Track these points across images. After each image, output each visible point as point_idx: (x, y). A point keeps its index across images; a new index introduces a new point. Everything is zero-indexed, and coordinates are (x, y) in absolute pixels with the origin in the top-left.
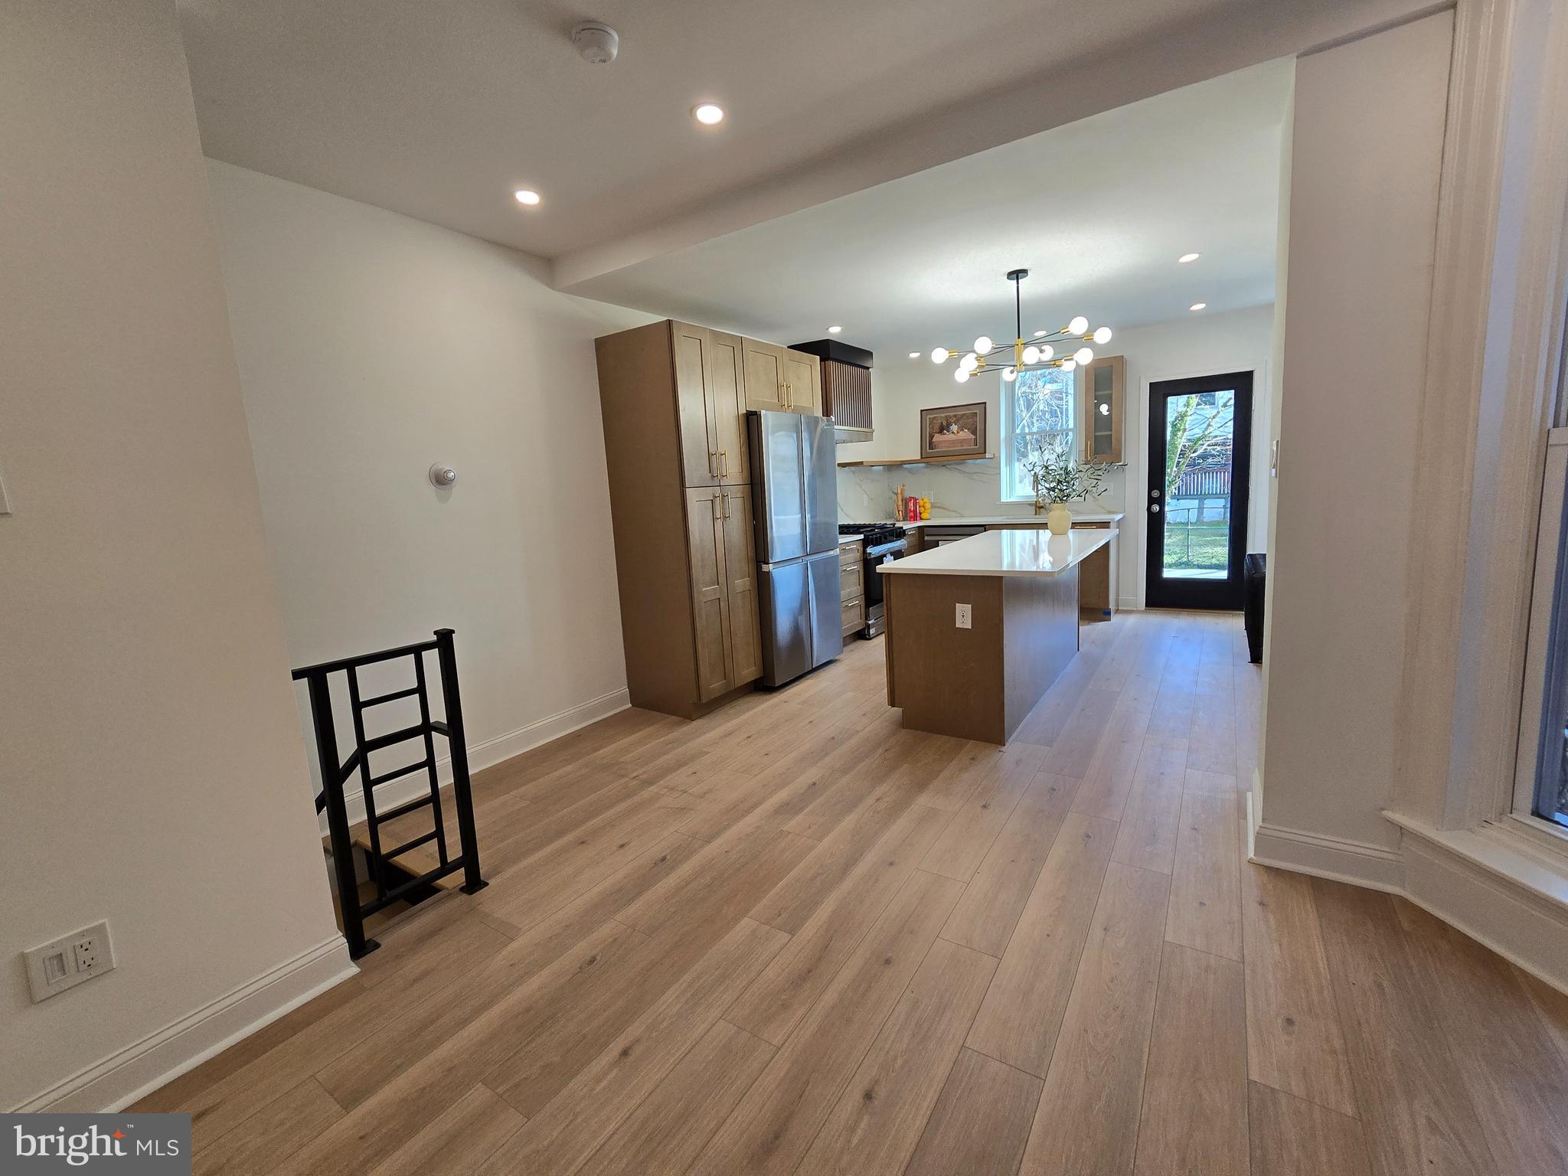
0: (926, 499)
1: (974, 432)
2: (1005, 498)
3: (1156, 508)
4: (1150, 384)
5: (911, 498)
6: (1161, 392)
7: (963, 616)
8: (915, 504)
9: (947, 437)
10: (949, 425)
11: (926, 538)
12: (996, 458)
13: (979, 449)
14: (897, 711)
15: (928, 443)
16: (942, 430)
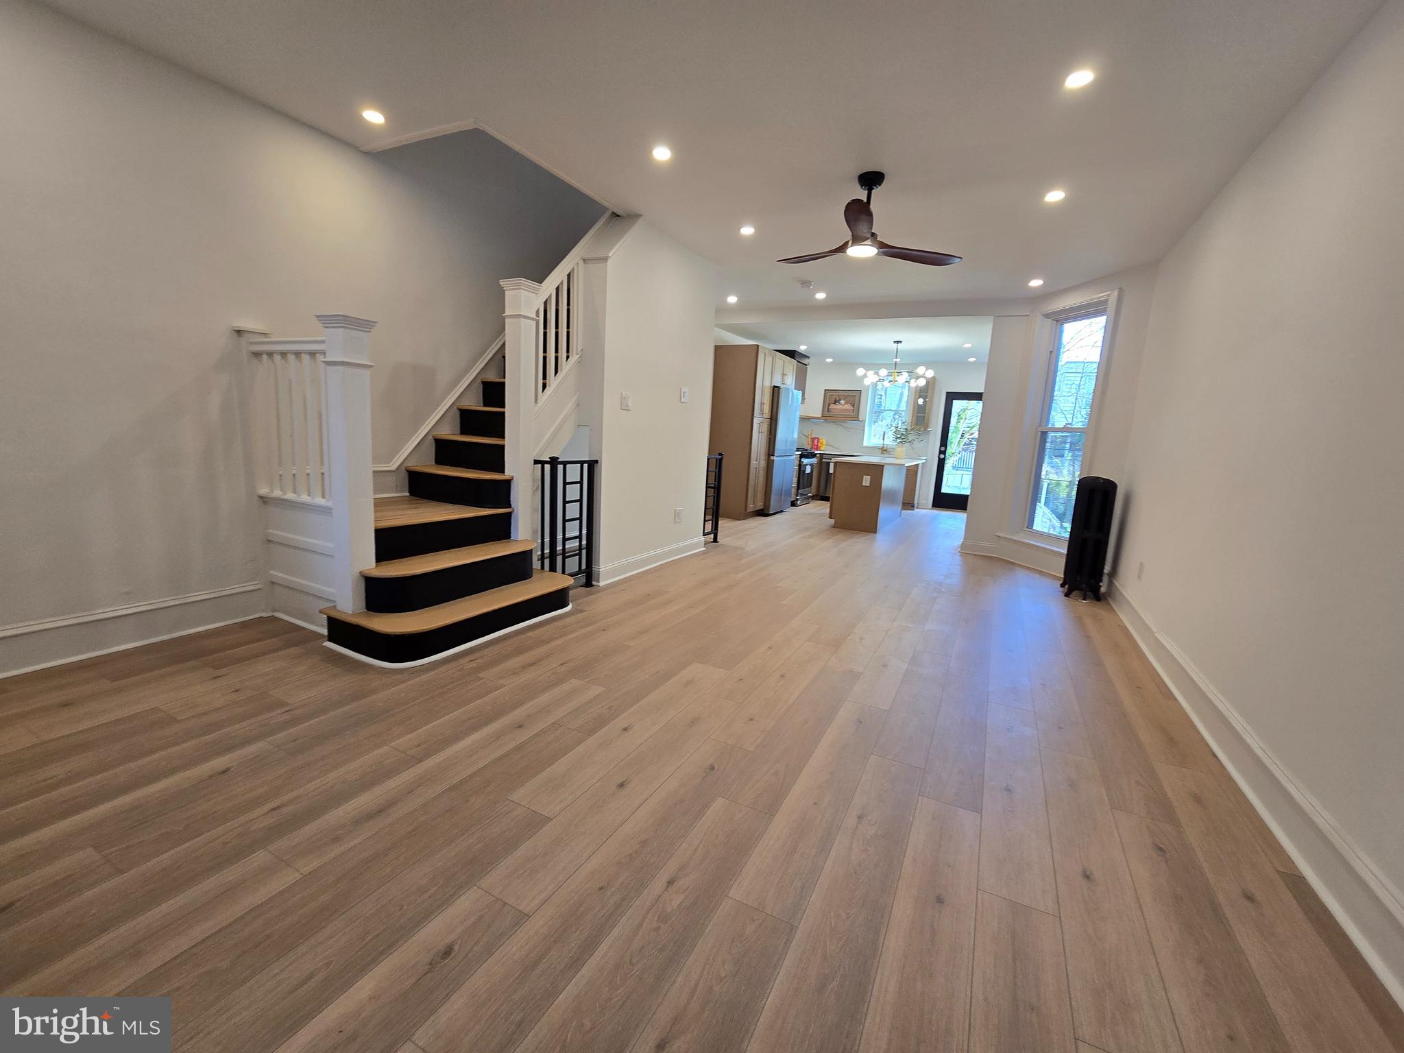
0: (824, 440)
1: (853, 406)
2: (865, 444)
3: (942, 456)
4: (947, 392)
5: (816, 438)
6: (952, 397)
7: (866, 481)
8: (818, 441)
9: (838, 406)
10: (840, 400)
11: (824, 460)
12: (864, 421)
13: (855, 415)
14: (832, 521)
15: (826, 408)
16: (835, 402)
